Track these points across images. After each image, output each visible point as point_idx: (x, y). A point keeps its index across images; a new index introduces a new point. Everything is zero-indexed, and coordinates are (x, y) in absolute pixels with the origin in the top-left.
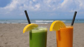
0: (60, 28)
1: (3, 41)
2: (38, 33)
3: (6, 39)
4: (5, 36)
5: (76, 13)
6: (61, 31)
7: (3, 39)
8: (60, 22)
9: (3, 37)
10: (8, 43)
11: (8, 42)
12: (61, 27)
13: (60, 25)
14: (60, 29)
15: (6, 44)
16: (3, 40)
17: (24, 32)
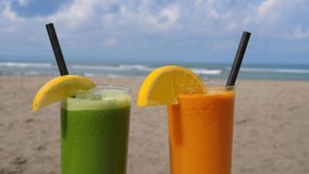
0: (181, 96)
1: (31, 138)
2: (91, 112)
3: (44, 132)
4: (39, 121)
5: (247, 36)
6: (183, 106)
7: (31, 132)
8: (182, 72)
9: (31, 124)
10: (49, 147)
11: (47, 143)
12: (186, 93)
13: (181, 85)
14: (178, 99)
15: (39, 149)
16: (30, 135)
17: (35, 108)
